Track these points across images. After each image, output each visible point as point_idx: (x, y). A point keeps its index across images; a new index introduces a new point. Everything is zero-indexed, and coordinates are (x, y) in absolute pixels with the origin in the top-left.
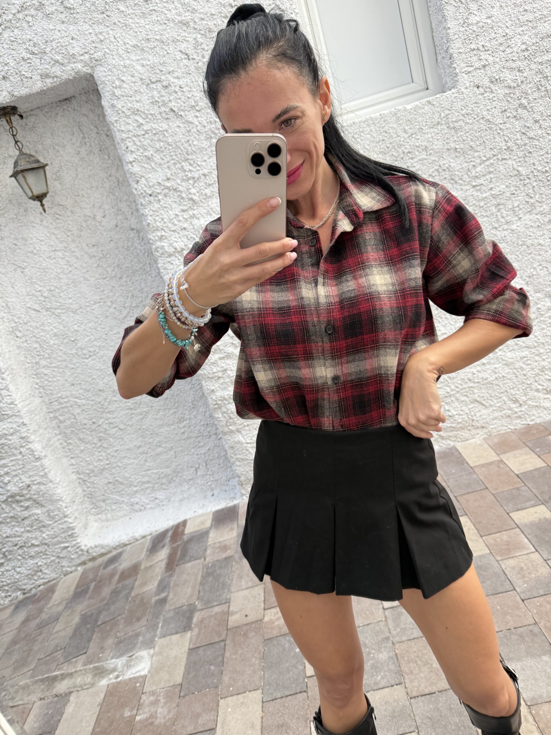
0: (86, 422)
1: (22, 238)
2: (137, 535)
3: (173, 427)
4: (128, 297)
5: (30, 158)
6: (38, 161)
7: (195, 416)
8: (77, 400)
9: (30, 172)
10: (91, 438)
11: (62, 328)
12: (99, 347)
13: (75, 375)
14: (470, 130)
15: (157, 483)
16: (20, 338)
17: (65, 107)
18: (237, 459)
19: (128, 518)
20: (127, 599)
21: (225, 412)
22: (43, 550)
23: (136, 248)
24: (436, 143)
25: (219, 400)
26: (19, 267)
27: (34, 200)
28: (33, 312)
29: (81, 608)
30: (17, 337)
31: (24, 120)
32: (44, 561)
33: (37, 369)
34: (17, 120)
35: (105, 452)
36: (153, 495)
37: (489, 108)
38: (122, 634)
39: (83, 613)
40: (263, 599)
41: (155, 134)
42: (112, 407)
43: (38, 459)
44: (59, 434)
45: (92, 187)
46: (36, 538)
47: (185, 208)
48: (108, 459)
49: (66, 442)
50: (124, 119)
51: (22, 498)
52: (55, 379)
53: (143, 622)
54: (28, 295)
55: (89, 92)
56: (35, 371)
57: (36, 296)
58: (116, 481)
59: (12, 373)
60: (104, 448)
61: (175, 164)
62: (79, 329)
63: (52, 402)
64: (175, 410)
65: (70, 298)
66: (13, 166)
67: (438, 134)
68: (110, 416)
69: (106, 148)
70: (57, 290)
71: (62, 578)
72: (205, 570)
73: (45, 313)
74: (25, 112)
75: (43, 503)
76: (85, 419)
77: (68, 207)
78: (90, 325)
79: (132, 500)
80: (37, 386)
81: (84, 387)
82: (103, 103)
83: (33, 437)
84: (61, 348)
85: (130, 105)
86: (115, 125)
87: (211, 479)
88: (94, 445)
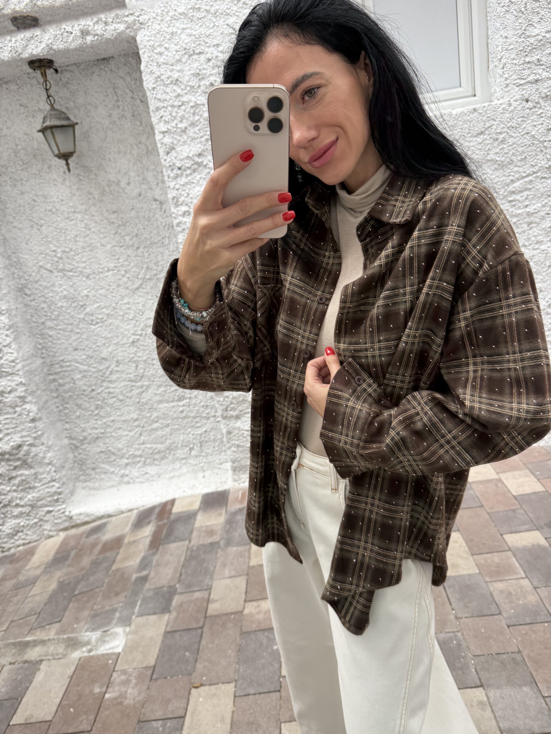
0: (85, 388)
1: (42, 195)
2: (123, 508)
3: (172, 404)
4: (142, 268)
5: (60, 115)
6: (68, 119)
7: (196, 397)
8: (78, 365)
9: (59, 129)
10: (88, 405)
11: (72, 291)
12: (108, 314)
13: (80, 340)
14: (514, 143)
15: (150, 458)
16: (29, 296)
17: (102, 67)
18: (234, 445)
19: (115, 489)
20: (107, 571)
22: (27, 511)
23: (157, 220)
24: (477, 152)
26: (37, 224)
27: (60, 158)
28: (45, 271)
29: (59, 574)
30: (26, 294)
31: (59, 75)
32: (27, 522)
33: (43, 329)
34: (52, 73)
35: (101, 420)
36: (144, 469)
37: (535, 123)
38: (99, 607)
39: (61, 579)
40: (244, 590)
41: (192, 107)
42: (114, 377)
43: (33, 420)
44: (57, 397)
45: (120, 152)
46: (21, 499)
48: (102, 428)
49: (62, 405)
50: (162, 87)
51: (12, 457)
52: (59, 342)
53: (122, 598)
54: (41, 254)
55: (128, 54)
56: (40, 331)
57: (50, 256)
58: (109, 451)
59: (17, 331)
60: (101, 416)
61: (207, 140)
62: (89, 294)
63: (52, 365)
65: (85, 262)
66: (42, 120)
67: (481, 143)
68: (110, 385)
69: (139, 114)
70: (72, 253)
71: (43, 541)
72: (189, 553)
73: (56, 274)
74: (60, 67)
75: (32, 464)
76: (85, 385)
77: (93, 169)
78: (101, 292)
79: (122, 471)
80: (40, 347)
81: (87, 353)
82: (142, 68)
83: (29, 398)
84: (69, 311)
85: (169, 74)
86: (152, 92)
87: (204, 461)
88: (90, 413)
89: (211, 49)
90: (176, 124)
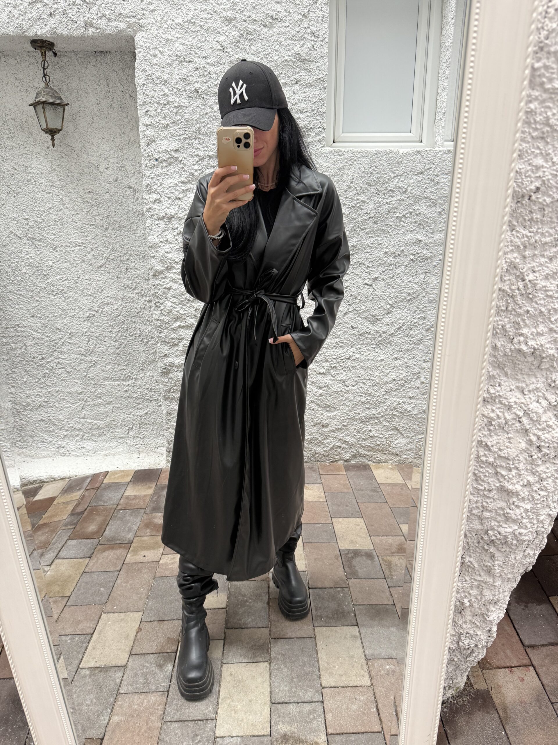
0: (36, 355)
1: (23, 165)
2: (57, 475)
3: (118, 383)
4: (108, 248)
5: (53, 94)
6: (60, 98)
7: (141, 378)
8: (33, 332)
9: (50, 106)
10: (35, 373)
11: (37, 260)
12: (68, 287)
13: (38, 308)
15: (88, 433)
17: (99, 59)
19: (51, 459)
21: (171, 378)
23: (128, 206)
24: (416, 189)
25: (169, 365)
26: (14, 191)
27: (46, 133)
28: (14, 237)
31: (57, 58)
34: (51, 56)
35: (46, 389)
36: (80, 443)
41: (175, 107)
42: (65, 348)
45: (103, 138)
47: (184, 179)
48: (46, 397)
49: (11, 369)
50: (151, 85)
52: (17, 306)
54: (13, 220)
55: (125, 52)
57: (22, 223)
58: (50, 420)
60: (47, 385)
61: (185, 139)
62: (54, 265)
63: (7, 328)
64: (124, 367)
65: (54, 235)
66: (35, 96)
67: (419, 181)
68: (60, 356)
69: (126, 107)
70: (44, 224)
72: (115, 514)
73: (24, 241)
74: (59, 51)
76: (36, 352)
77: (75, 149)
78: (66, 265)
79: (60, 443)
81: (43, 321)
82: (136, 65)
84: (31, 278)
85: (160, 74)
86: (142, 87)
87: (141, 442)
88: (37, 380)
89: (199, 59)
90: (160, 120)
